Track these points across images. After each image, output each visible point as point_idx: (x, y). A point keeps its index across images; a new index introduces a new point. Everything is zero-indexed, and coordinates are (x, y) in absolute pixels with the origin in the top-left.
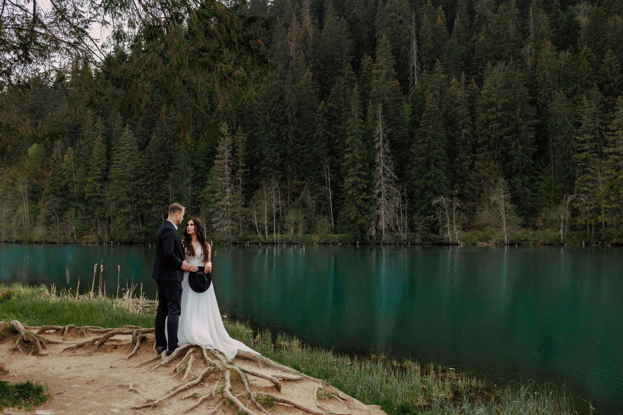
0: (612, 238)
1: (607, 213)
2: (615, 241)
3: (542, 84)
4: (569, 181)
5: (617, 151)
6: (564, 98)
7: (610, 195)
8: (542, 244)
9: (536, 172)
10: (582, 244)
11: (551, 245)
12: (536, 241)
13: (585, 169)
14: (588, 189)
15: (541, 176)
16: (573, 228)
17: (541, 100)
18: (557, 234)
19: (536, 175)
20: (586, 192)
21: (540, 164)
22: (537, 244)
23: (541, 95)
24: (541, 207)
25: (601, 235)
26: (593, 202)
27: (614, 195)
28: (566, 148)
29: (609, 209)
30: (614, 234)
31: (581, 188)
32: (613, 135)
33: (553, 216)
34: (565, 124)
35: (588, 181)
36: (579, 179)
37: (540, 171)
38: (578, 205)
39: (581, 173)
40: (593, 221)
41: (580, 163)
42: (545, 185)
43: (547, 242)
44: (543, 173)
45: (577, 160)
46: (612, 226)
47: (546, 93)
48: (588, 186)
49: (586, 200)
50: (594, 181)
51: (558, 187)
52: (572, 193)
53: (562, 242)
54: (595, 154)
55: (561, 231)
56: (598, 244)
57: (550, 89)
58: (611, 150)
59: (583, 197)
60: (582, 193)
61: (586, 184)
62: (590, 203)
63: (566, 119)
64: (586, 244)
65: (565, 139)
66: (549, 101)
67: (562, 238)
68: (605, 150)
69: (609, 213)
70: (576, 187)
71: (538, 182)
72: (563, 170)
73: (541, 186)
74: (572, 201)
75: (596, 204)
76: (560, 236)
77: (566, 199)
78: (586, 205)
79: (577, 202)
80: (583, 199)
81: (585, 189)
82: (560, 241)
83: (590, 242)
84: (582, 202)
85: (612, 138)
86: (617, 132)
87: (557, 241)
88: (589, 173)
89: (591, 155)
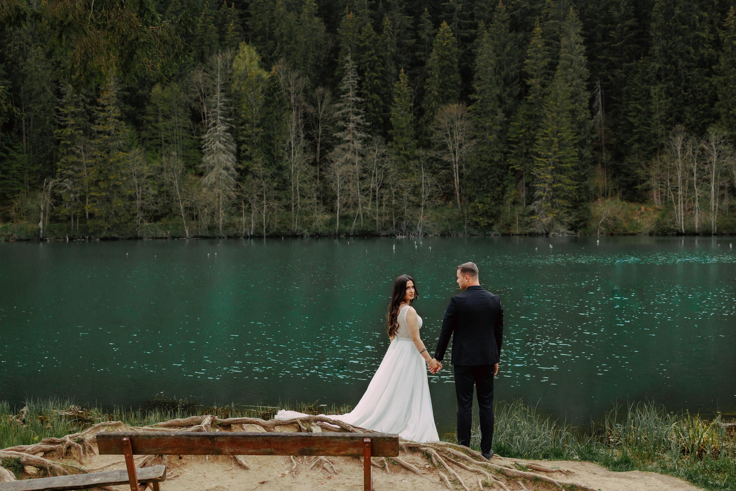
0: (101, 232)
1: (95, 202)
2: (104, 234)
3: (12, 35)
4: (48, 162)
5: (108, 130)
6: (42, 57)
7: (99, 181)
8: (17, 240)
9: (7, 148)
10: (65, 239)
11: (28, 240)
12: (9, 236)
13: (69, 149)
14: (73, 173)
15: (13, 154)
16: (54, 219)
17: (10, 56)
18: (35, 226)
19: (7, 152)
20: (69, 176)
21: (12, 138)
22: (11, 241)
23: (10, 48)
24: (12, 193)
25: (87, 228)
26: (78, 188)
27: (103, 180)
28: (46, 121)
29: (98, 198)
30: (103, 227)
31: (65, 172)
32: (104, 111)
33: (30, 204)
34: (44, 90)
35: (73, 163)
36: (62, 160)
37: (10, 146)
38: (61, 192)
39: (65, 153)
40: (79, 211)
41: (63, 140)
42: (18, 165)
43: (23, 237)
44: (15, 150)
45: (60, 137)
46: (100, 217)
47: (17, 48)
48: (72, 170)
49: (71, 187)
50: (80, 164)
51: (35, 169)
52: (54, 177)
53: (41, 236)
54: (81, 132)
55: (41, 224)
56: (85, 239)
57: (22, 42)
58: (101, 128)
59: (67, 182)
60: (66, 178)
61: (71, 166)
62: (74, 190)
63: (45, 84)
64: (71, 239)
65: (44, 109)
66: (21, 58)
67: (42, 232)
68: (95, 128)
69: (98, 202)
70: (59, 170)
71: (9, 161)
72: (41, 148)
73: (14, 166)
74: (54, 187)
75: (81, 190)
76: (39, 229)
77: (47, 184)
78: (71, 192)
79: (60, 188)
80: (68, 184)
81: (70, 172)
82: (39, 236)
83: (74, 236)
84: (66, 188)
85: (102, 114)
86: (108, 108)
87: (35, 235)
88: (74, 153)
89: (76, 132)
